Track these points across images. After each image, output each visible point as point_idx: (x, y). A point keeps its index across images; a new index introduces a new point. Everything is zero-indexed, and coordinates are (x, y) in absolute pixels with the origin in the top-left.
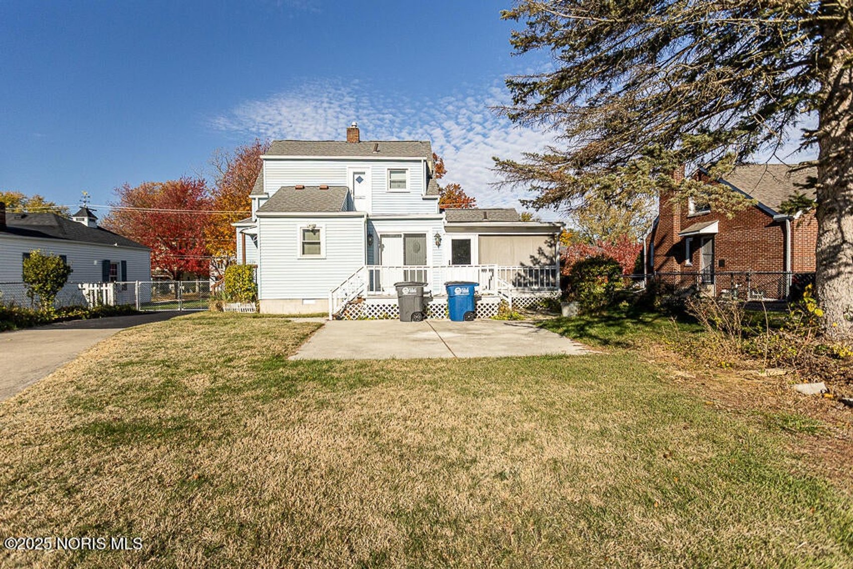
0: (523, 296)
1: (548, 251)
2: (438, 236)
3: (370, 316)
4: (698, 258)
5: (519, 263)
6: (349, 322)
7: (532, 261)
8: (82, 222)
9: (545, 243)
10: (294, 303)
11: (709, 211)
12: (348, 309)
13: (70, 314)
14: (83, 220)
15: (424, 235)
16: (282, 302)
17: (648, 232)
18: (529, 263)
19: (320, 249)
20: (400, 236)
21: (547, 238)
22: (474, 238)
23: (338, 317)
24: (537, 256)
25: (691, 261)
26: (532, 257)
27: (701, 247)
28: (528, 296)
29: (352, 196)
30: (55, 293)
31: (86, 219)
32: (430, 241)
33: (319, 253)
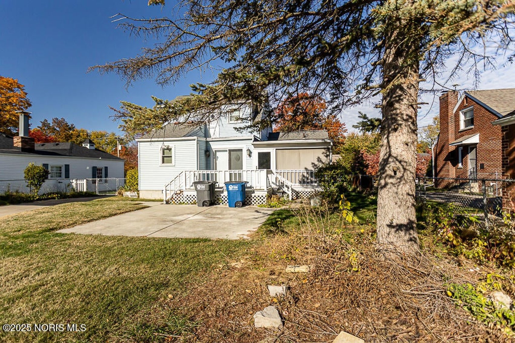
0: (306, 190)
1: (324, 159)
2: (249, 150)
3: (186, 202)
4: (466, 162)
5: (304, 168)
6: (174, 205)
7: (313, 166)
8: (87, 146)
9: (323, 154)
10: (157, 192)
11: (473, 127)
12: (174, 198)
13: (49, 196)
14: (87, 145)
15: (241, 150)
16: (151, 192)
17: (435, 143)
18: (311, 168)
19: (171, 160)
20: (226, 151)
21: (323, 150)
22: (272, 151)
23: (167, 202)
24: (316, 163)
25: (462, 164)
26: (313, 163)
27: (468, 154)
28: (309, 190)
29: (208, 127)
30: (40, 185)
31: (89, 145)
32: (245, 153)
33: (171, 163)
